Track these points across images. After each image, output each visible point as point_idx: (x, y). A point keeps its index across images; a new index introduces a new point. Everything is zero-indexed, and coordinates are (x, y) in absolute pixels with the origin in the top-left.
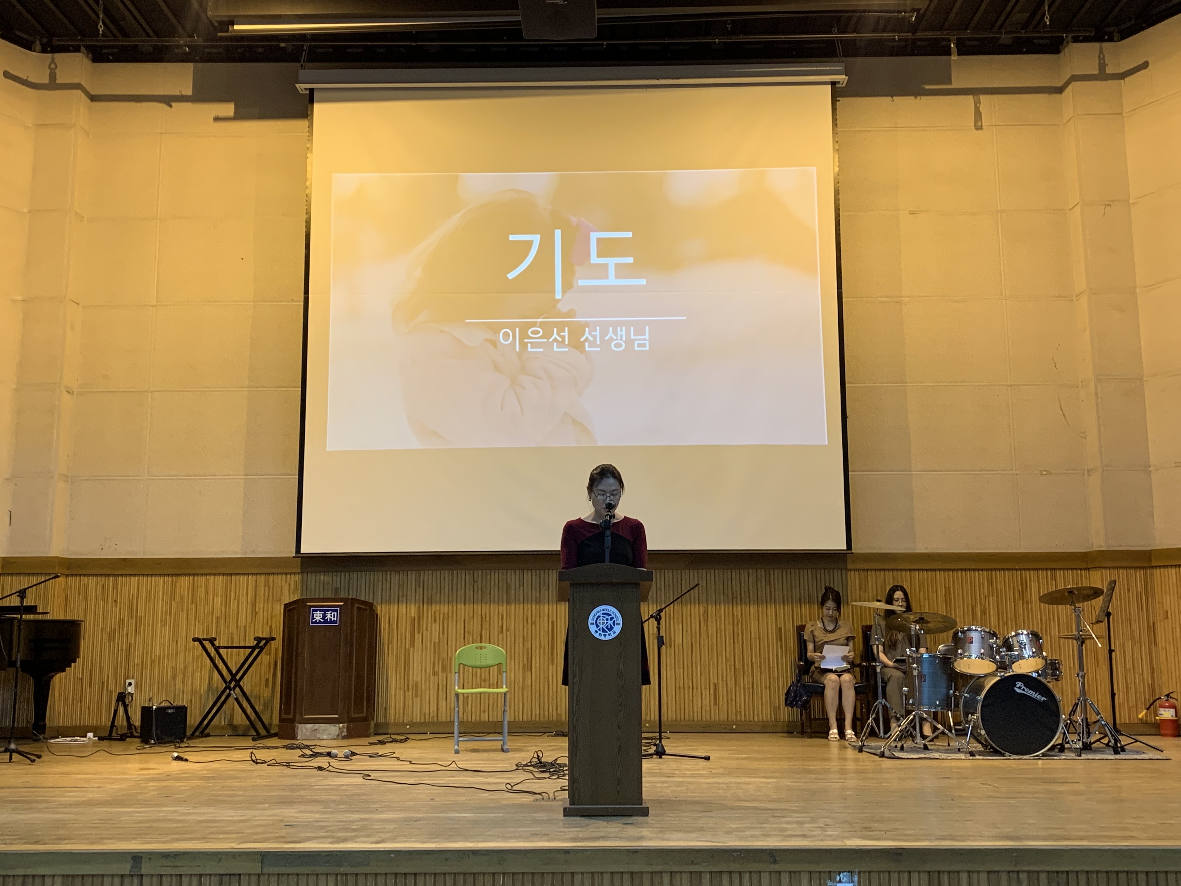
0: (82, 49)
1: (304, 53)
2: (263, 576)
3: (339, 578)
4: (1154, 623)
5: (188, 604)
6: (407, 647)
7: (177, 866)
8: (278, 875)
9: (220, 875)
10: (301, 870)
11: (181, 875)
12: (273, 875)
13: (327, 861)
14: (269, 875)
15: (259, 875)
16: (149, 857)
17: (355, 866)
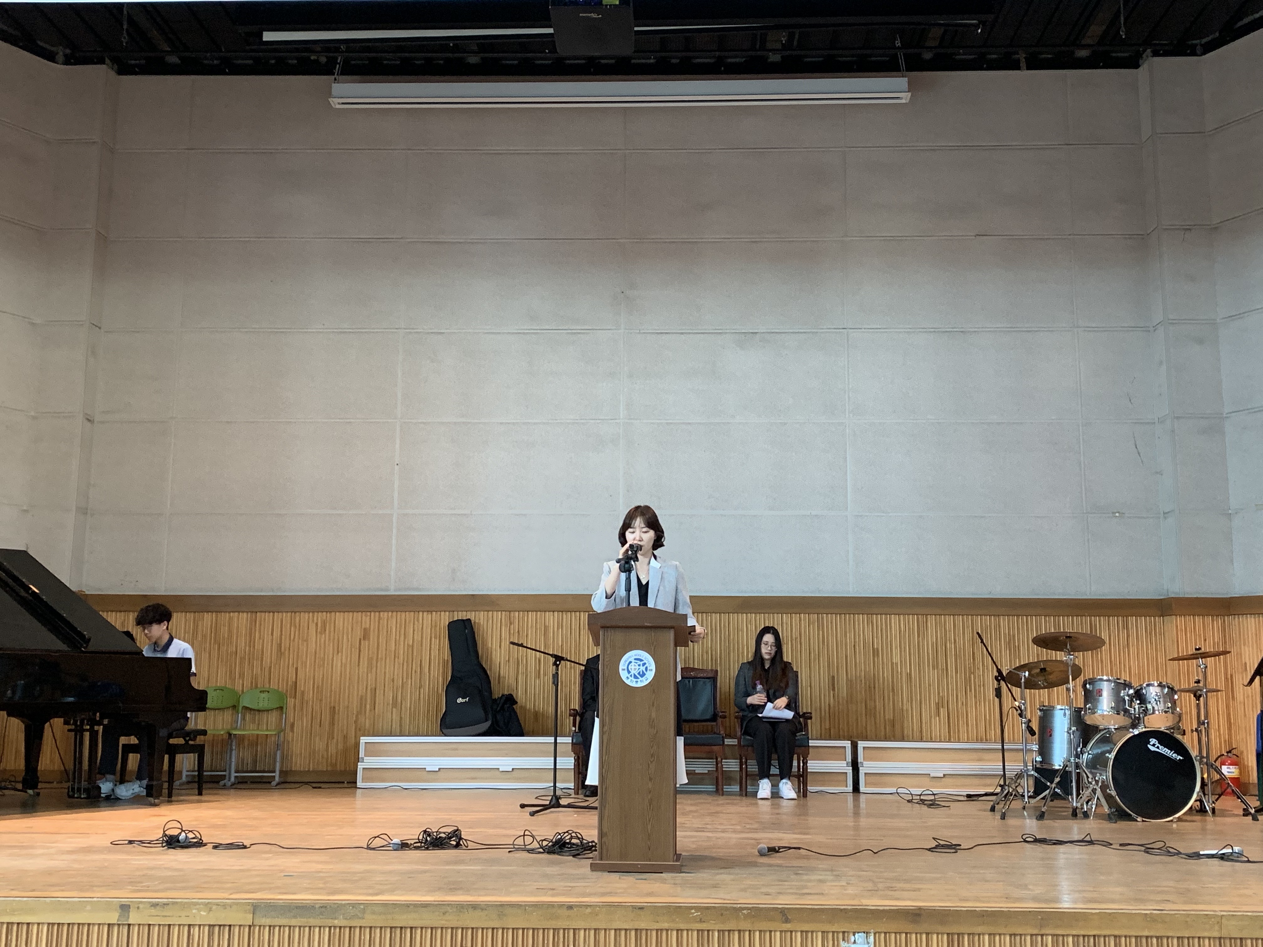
0: (107, 61)
1: (338, 66)
2: (289, 614)
4: (1231, 676)
5: (210, 643)
7: (166, 916)
8: (270, 926)
9: (210, 926)
10: (293, 922)
11: (169, 925)
12: (264, 926)
13: (321, 914)
14: (260, 926)
15: (250, 926)
16: (137, 906)
17: (350, 919)
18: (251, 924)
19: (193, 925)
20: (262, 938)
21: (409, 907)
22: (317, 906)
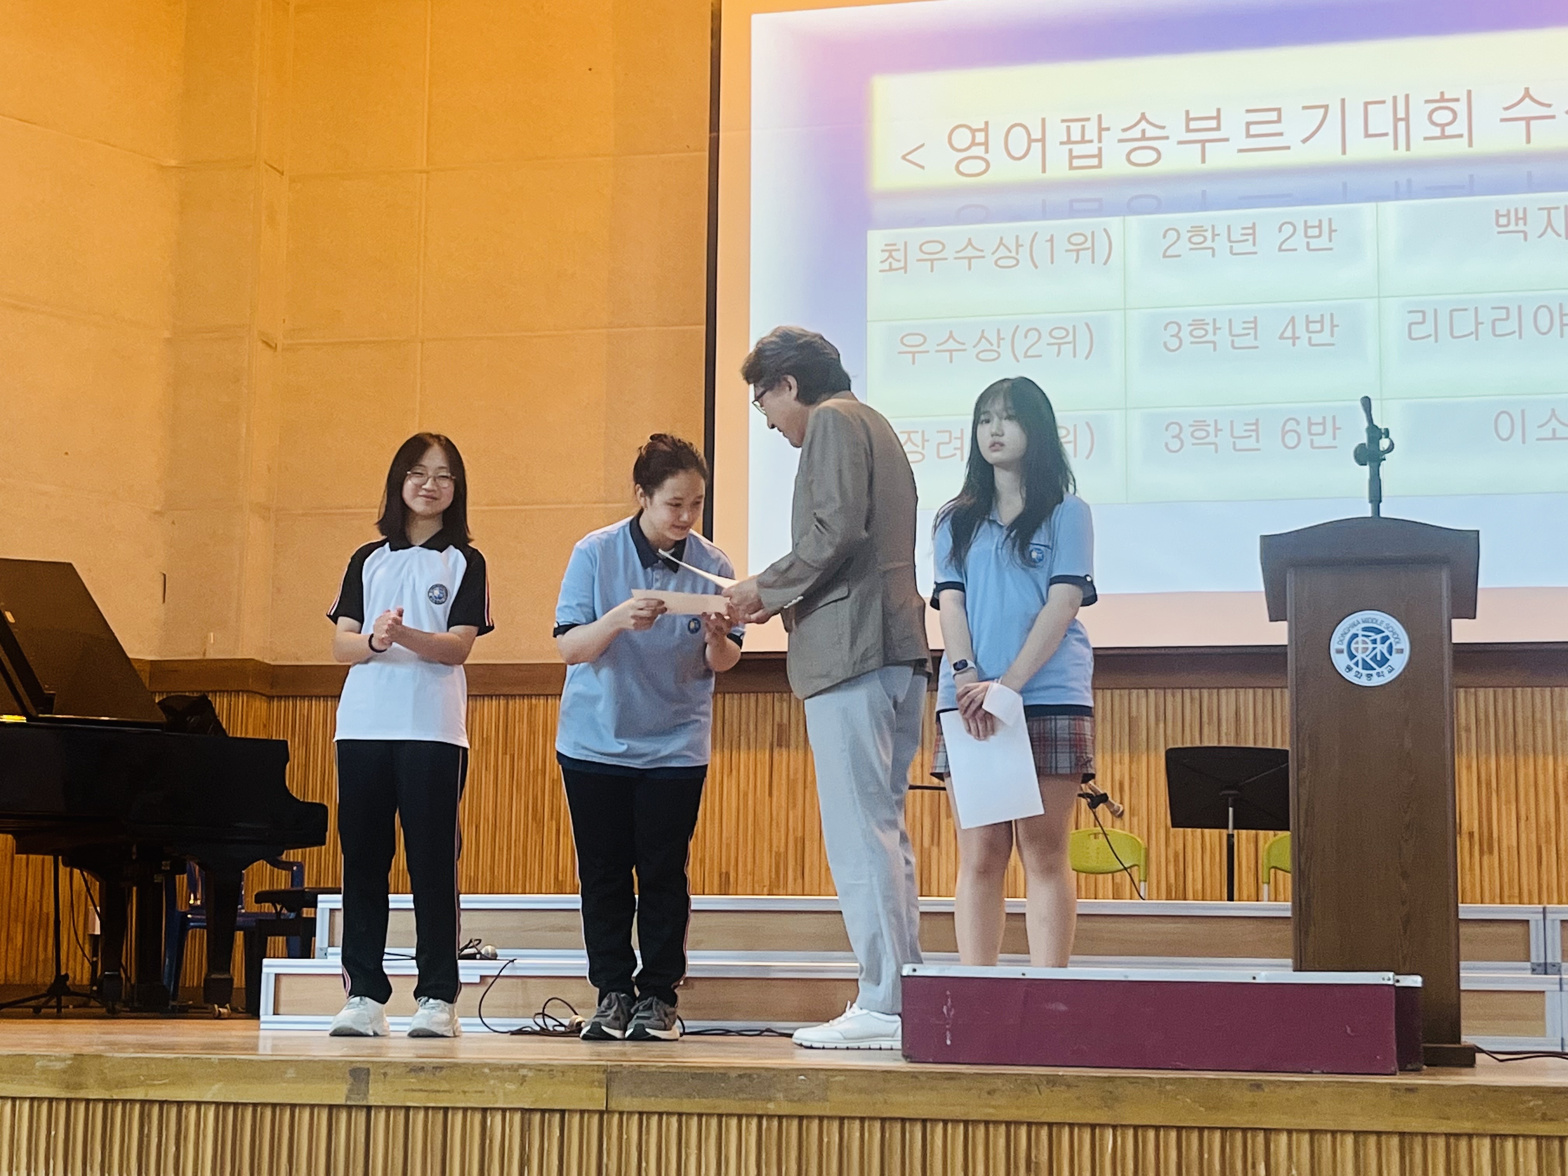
3: (785, 705)
7: (438, 1091)
8: (641, 1114)
9: (524, 1111)
10: (686, 1106)
11: (446, 1110)
12: (630, 1113)
13: (741, 1090)
14: (621, 1113)
15: (601, 1113)
16: (382, 1071)
17: (799, 1100)
18: (604, 1109)
19: (492, 1109)
20: (625, 1137)
21: (916, 1077)
22: (733, 1074)
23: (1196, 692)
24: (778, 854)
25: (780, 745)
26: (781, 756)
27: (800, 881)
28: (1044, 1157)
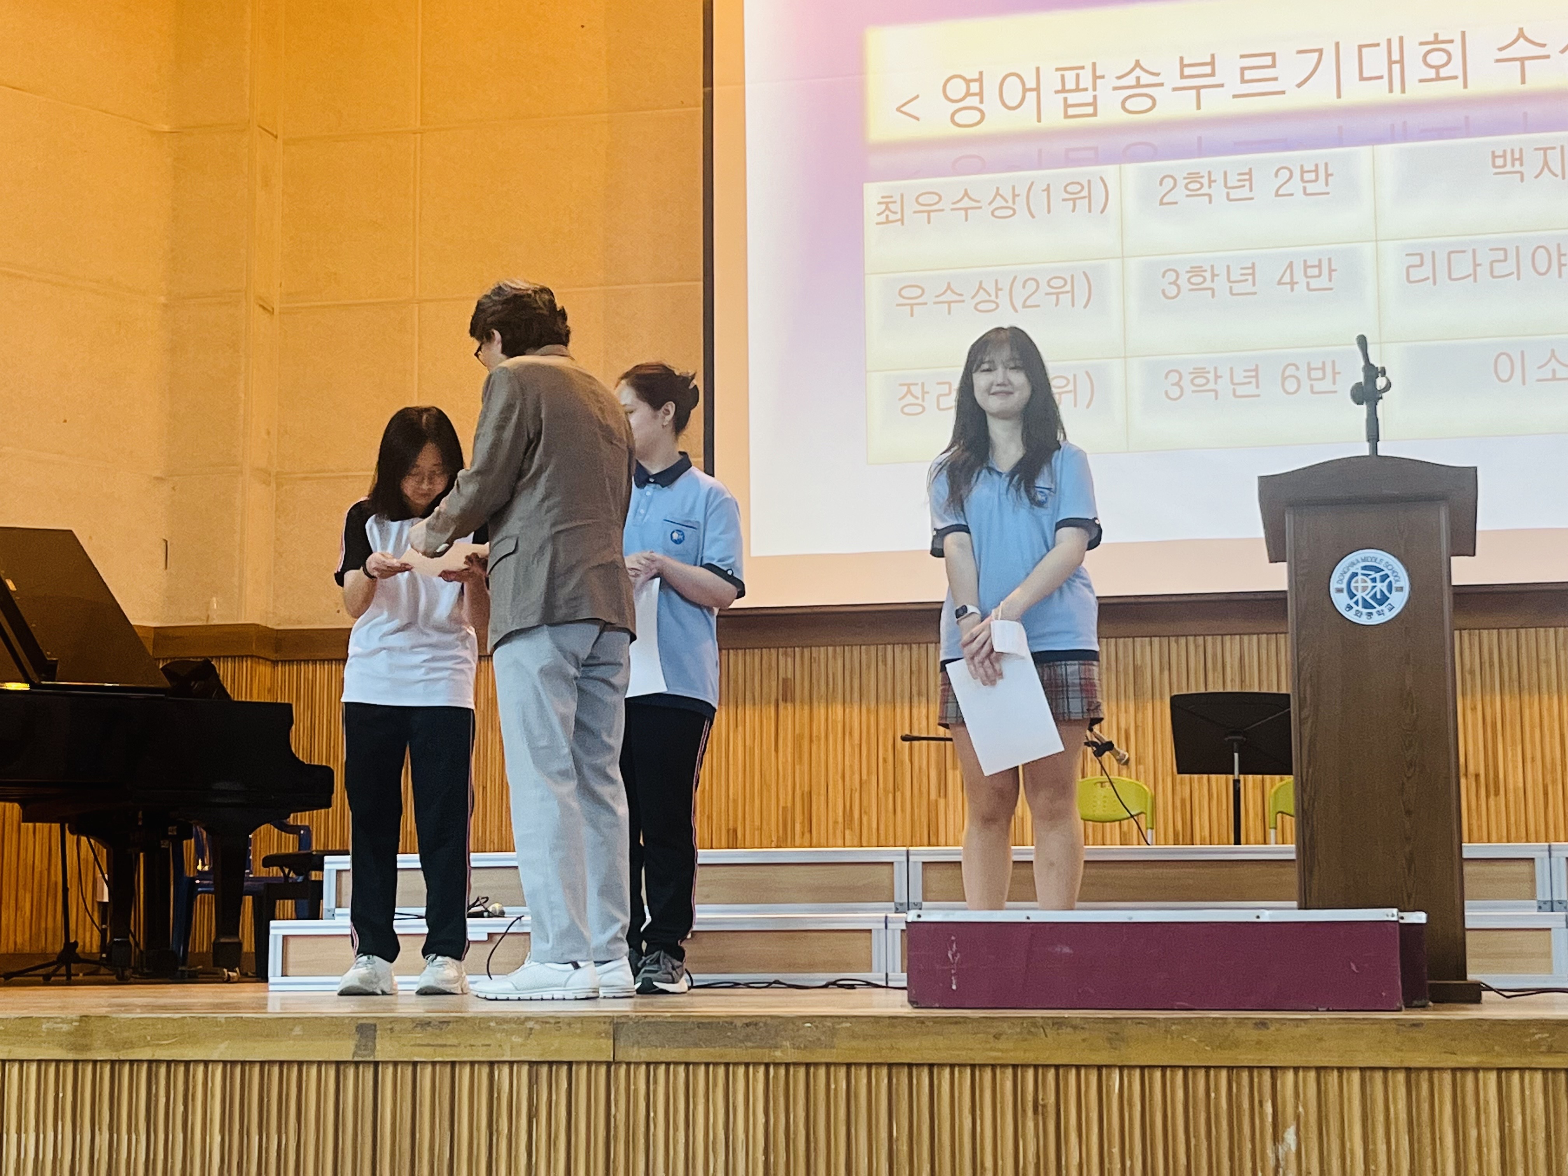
3: (789, 660)
6: (933, 796)
7: (445, 1046)
8: (648, 1064)
9: (531, 1063)
10: (693, 1055)
11: (453, 1064)
12: (638, 1064)
13: (747, 1038)
14: (628, 1064)
15: (609, 1064)
16: (389, 1026)
17: (806, 1047)
18: (612, 1060)
19: (499, 1062)
20: (632, 1087)
21: (923, 1023)
22: (739, 1023)
23: (1200, 640)
24: (785, 809)
25: (785, 700)
26: (786, 711)
27: (807, 835)
28: (1052, 1099)
